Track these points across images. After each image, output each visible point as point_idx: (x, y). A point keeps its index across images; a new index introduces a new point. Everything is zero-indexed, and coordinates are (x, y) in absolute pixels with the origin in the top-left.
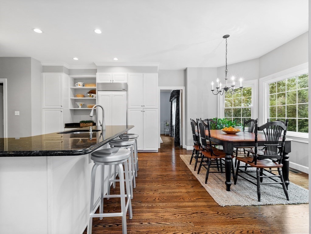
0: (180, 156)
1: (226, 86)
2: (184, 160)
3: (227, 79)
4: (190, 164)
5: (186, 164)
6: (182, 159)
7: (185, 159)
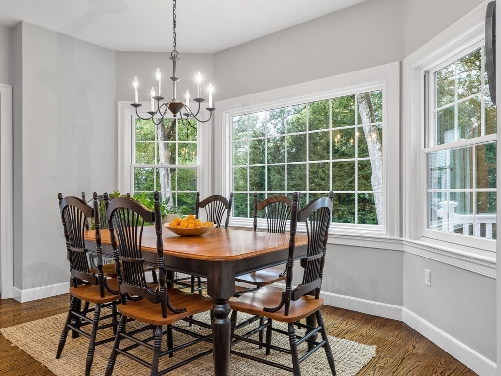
0: (5, 335)
1: (174, 100)
2: (25, 349)
3: (177, 79)
4: (58, 357)
5: (41, 360)
6: (14, 343)
7: (28, 340)
